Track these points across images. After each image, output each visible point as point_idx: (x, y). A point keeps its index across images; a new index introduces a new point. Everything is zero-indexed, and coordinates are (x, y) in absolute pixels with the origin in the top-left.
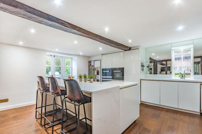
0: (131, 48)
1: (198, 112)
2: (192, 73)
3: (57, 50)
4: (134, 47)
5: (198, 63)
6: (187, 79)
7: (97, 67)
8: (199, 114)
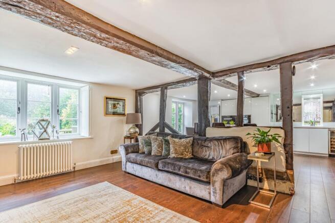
0: (259, 95)
1: (327, 154)
2: (321, 121)
3: (184, 97)
4: (263, 94)
5: (331, 108)
6: (317, 125)
7: (214, 115)
8: (328, 156)
